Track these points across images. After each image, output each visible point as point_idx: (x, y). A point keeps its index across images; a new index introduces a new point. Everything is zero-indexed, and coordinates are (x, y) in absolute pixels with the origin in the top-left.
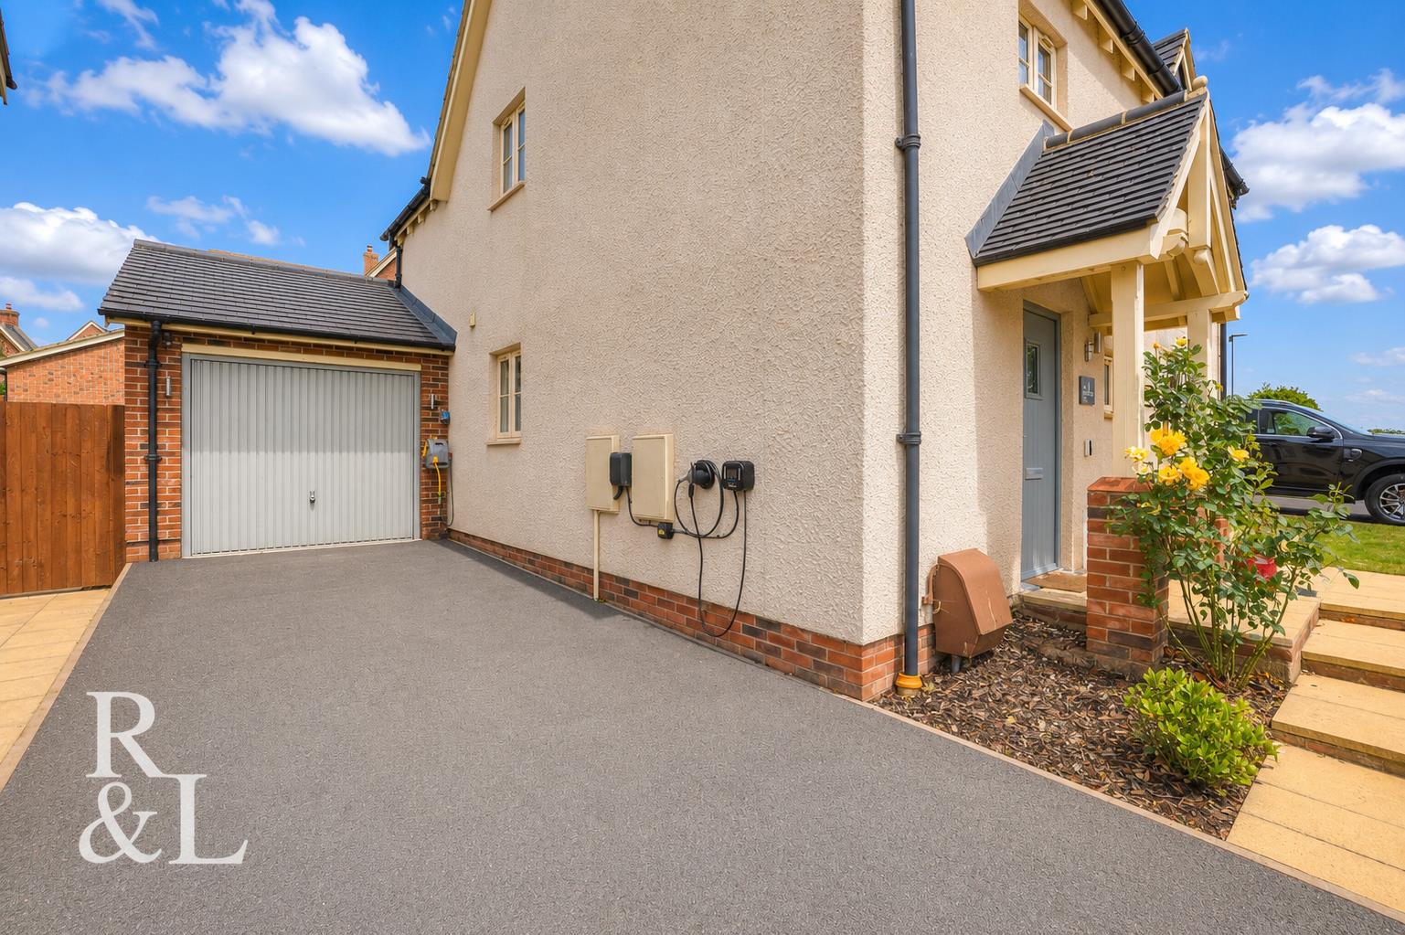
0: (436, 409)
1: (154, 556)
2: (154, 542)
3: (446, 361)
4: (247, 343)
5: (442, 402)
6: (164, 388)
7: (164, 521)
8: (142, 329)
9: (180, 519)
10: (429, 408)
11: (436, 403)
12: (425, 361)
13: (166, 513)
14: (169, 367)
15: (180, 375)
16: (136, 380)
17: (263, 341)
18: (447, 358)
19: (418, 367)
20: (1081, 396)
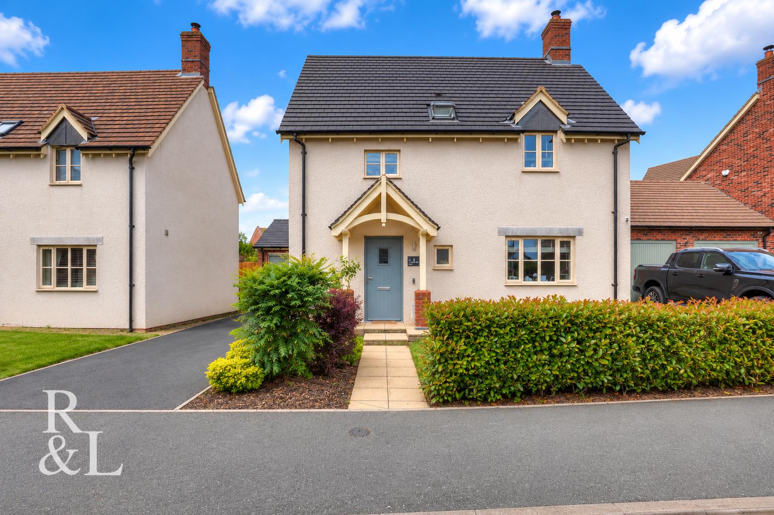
20: (408, 263)
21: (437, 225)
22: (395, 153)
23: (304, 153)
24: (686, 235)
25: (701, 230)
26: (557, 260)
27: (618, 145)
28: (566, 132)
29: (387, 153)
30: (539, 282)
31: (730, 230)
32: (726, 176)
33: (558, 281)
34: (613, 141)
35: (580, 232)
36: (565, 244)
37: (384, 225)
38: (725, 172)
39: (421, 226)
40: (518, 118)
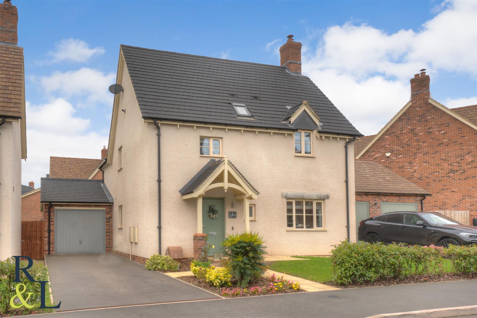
0: (109, 219)
1: (49, 253)
2: (49, 250)
3: (112, 206)
4: (67, 206)
5: (111, 218)
6: (51, 217)
7: (51, 246)
8: (47, 204)
9: (54, 246)
10: (107, 219)
11: (109, 217)
12: (107, 207)
13: (51, 244)
14: (52, 212)
15: (54, 214)
16: (46, 215)
17: (70, 205)
18: (112, 205)
19: (104, 209)
20: (229, 216)
21: (257, 192)
22: (219, 139)
23: (159, 135)
24: (375, 198)
25: (384, 195)
26: (315, 215)
27: (349, 142)
28: (320, 132)
29: (213, 139)
30: (305, 229)
31: (402, 196)
32: (388, 157)
33: (315, 228)
34: (345, 139)
35: (328, 197)
36: (319, 205)
37: (226, 191)
38: (388, 154)
39: (247, 192)
40: (292, 120)
